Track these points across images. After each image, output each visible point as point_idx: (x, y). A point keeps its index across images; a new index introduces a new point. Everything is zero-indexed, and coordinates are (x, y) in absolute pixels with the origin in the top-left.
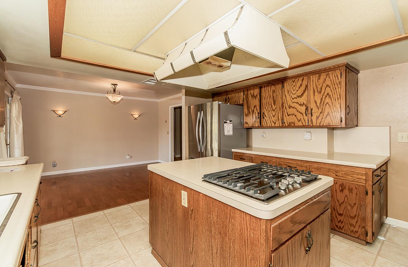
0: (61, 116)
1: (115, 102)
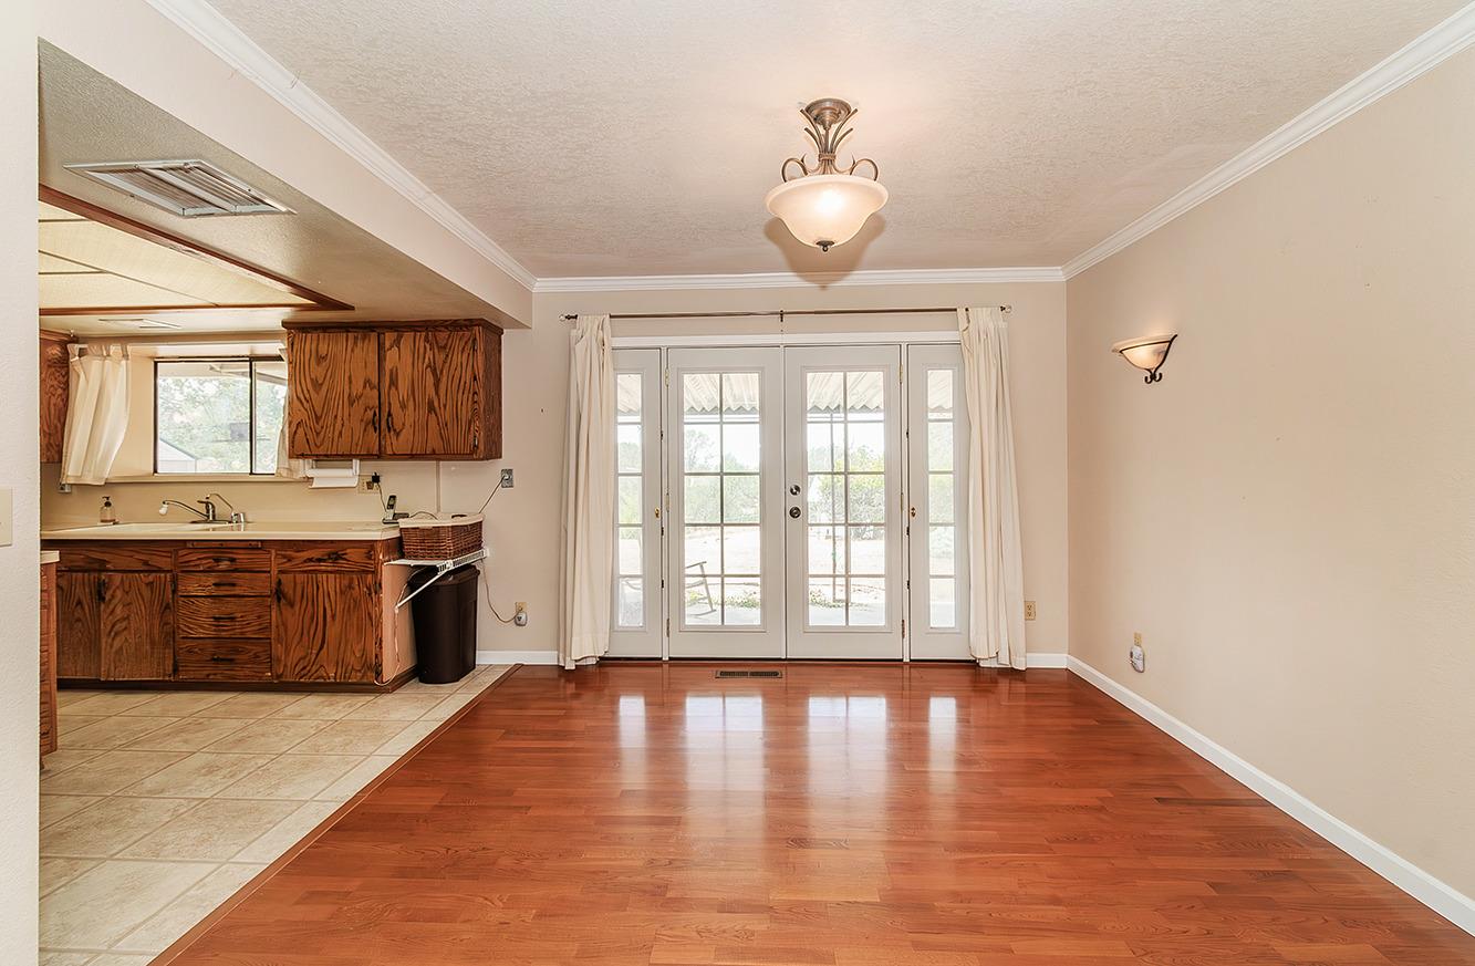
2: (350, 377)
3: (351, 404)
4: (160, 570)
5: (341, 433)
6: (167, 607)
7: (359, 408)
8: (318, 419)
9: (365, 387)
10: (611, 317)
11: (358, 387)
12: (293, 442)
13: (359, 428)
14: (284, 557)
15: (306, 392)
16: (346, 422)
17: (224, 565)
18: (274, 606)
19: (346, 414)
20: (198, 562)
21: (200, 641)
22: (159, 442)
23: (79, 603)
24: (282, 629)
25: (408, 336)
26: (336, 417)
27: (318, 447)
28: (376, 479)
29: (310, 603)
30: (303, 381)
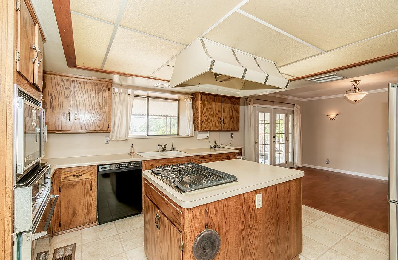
0: (334, 119)
1: (355, 101)
2: (215, 109)
3: (215, 116)
5: (213, 124)
7: (217, 117)
8: (208, 120)
9: (218, 112)
10: (253, 99)
12: (201, 126)
13: (217, 123)
14: (217, 158)
15: (205, 112)
16: (214, 121)
26: (212, 119)
27: (208, 128)
28: (208, 136)
30: (204, 109)
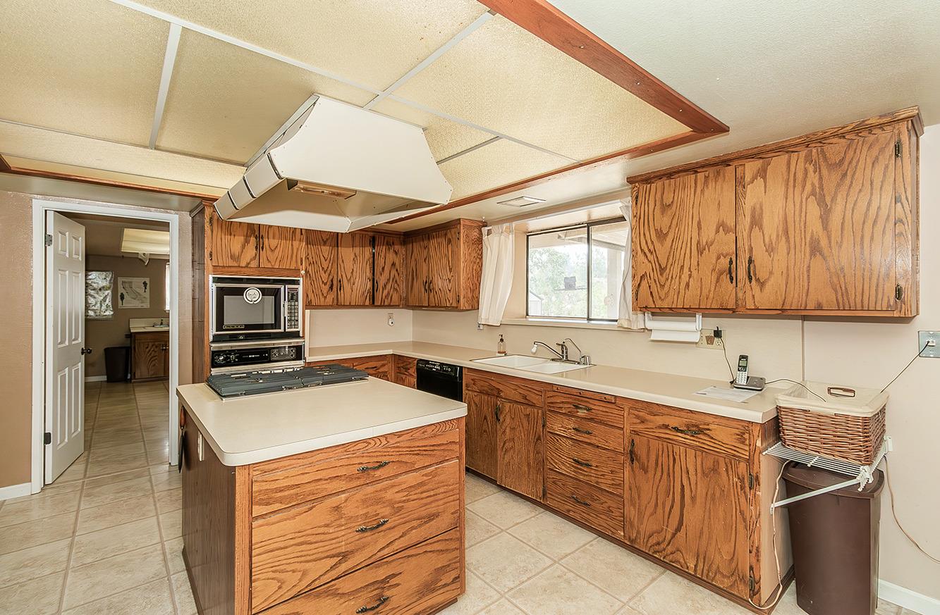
2: (699, 223)
3: (700, 252)
4: (533, 405)
5: (688, 285)
6: (539, 439)
7: (709, 257)
8: (663, 270)
9: (717, 231)
11: (709, 233)
12: (637, 295)
13: (709, 279)
14: (637, 417)
15: (649, 242)
16: (694, 273)
17: (581, 413)
18: (627, 465)
19: (694, 262)
20: (561, 405)
21: (563, 477)
22: (529, 293)
23: (485, 418)
24: (634, 490)
25: (779, 162)
26: (682, 266)
27: (663, 300)
28: (718, 334)
29: (665, 474)
30: (647, 234)
